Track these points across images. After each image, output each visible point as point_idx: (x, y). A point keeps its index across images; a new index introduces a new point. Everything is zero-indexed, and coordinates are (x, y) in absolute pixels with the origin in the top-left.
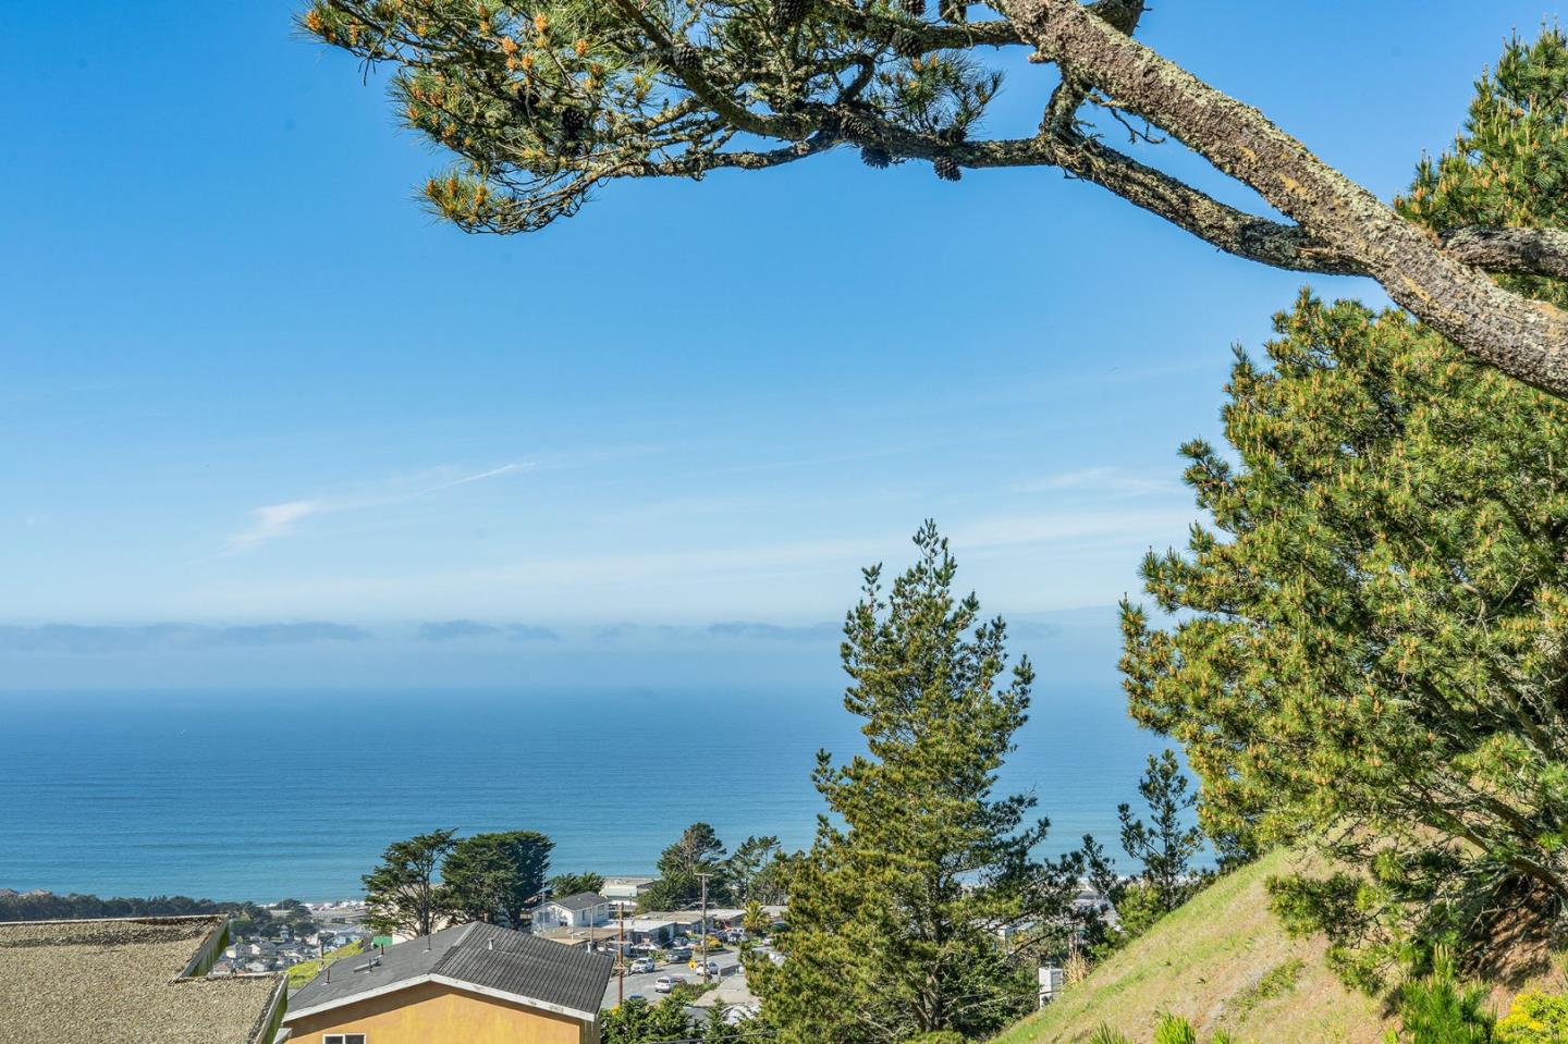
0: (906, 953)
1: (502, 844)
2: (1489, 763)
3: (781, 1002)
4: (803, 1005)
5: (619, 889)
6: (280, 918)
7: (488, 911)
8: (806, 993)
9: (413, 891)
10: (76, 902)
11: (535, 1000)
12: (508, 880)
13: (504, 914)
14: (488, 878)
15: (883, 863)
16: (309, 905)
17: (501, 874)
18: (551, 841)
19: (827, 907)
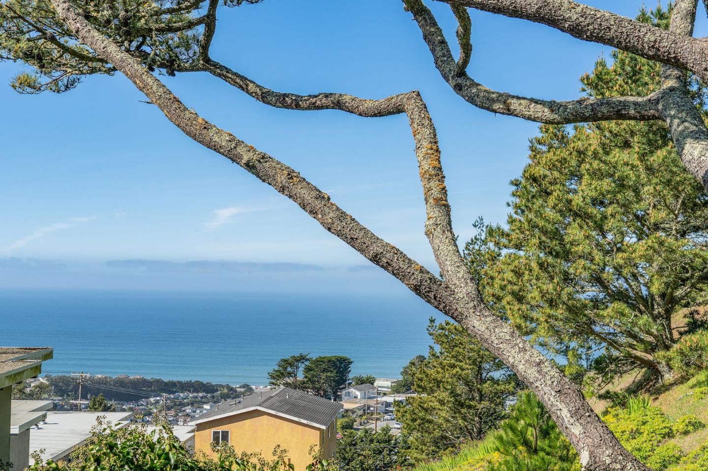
0: (462, 405)
1: (330, 361)
2: (612, 314)
3: (408, 425)
4: (418, 427)
5: (383, 383)
6: (240, 392)
7: (323, 390)
8: (419, 421)
9: (290, 380)
10: (153, 382)
11: (300, 419)
12: (332, 377)
13: (330, 392)
14: (323, 376)
15: (453, 366)
16: (254, 387)
17: (329, 374)
18: (352, 360)
19: (431, 385)
